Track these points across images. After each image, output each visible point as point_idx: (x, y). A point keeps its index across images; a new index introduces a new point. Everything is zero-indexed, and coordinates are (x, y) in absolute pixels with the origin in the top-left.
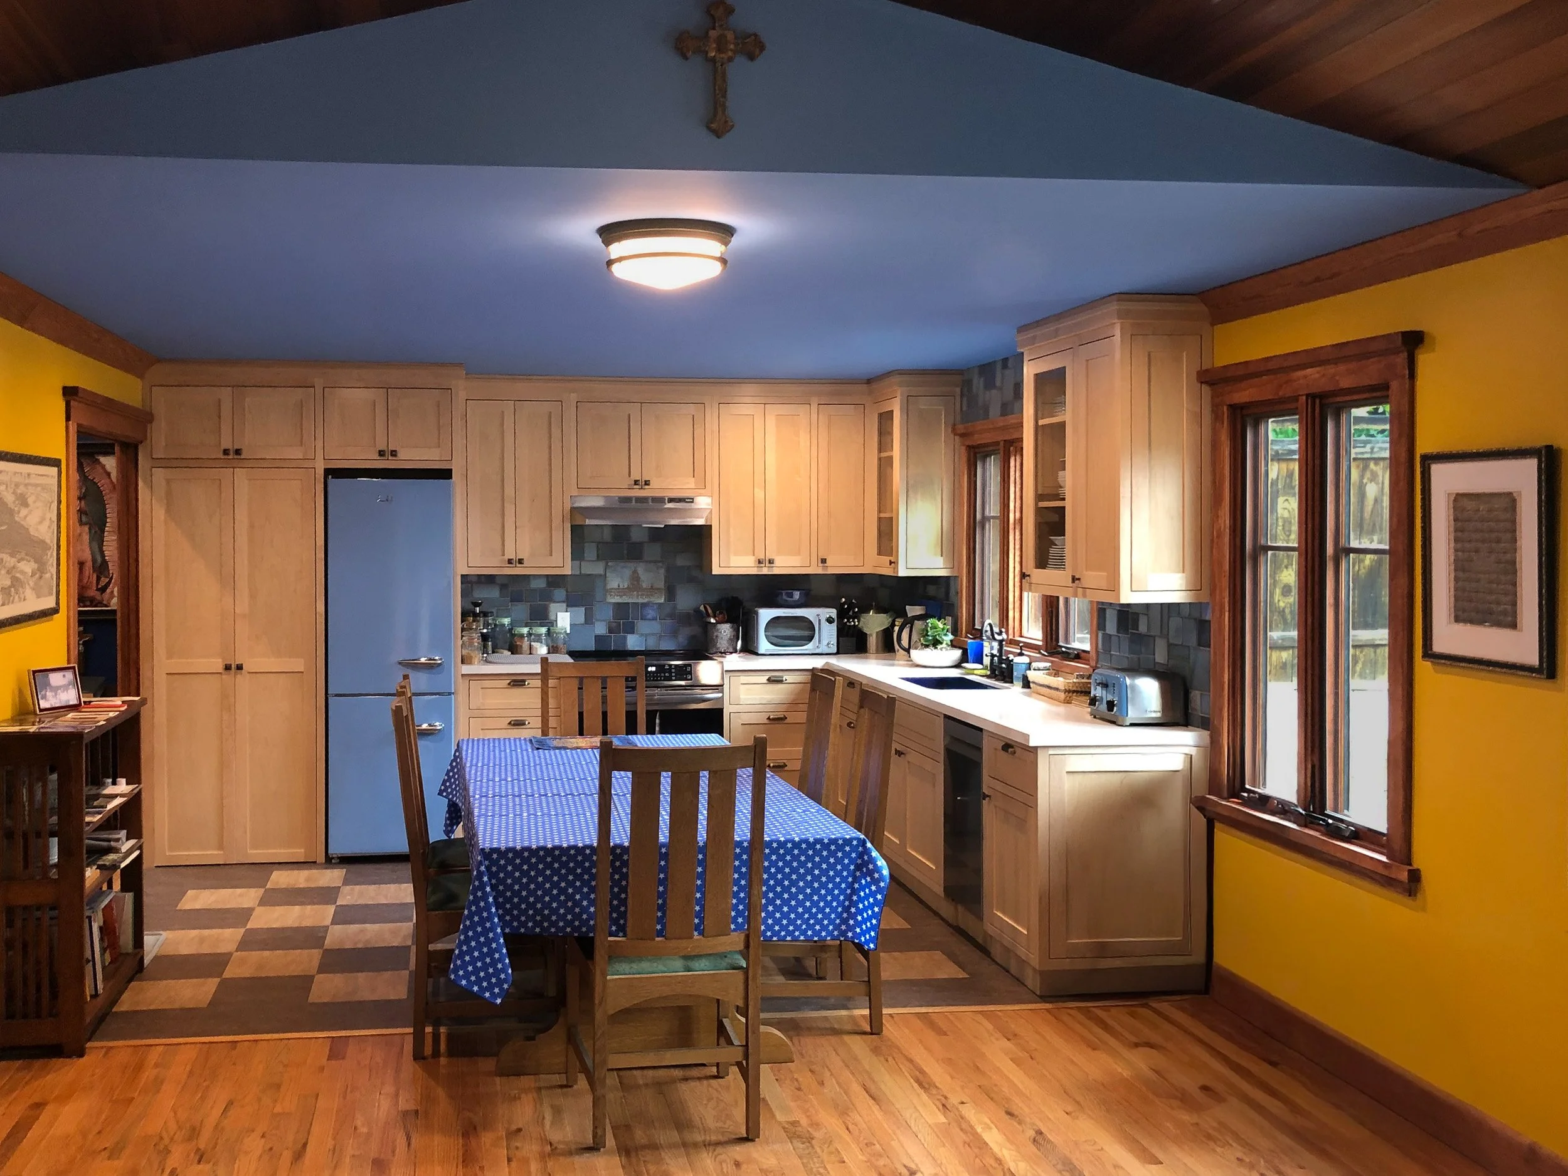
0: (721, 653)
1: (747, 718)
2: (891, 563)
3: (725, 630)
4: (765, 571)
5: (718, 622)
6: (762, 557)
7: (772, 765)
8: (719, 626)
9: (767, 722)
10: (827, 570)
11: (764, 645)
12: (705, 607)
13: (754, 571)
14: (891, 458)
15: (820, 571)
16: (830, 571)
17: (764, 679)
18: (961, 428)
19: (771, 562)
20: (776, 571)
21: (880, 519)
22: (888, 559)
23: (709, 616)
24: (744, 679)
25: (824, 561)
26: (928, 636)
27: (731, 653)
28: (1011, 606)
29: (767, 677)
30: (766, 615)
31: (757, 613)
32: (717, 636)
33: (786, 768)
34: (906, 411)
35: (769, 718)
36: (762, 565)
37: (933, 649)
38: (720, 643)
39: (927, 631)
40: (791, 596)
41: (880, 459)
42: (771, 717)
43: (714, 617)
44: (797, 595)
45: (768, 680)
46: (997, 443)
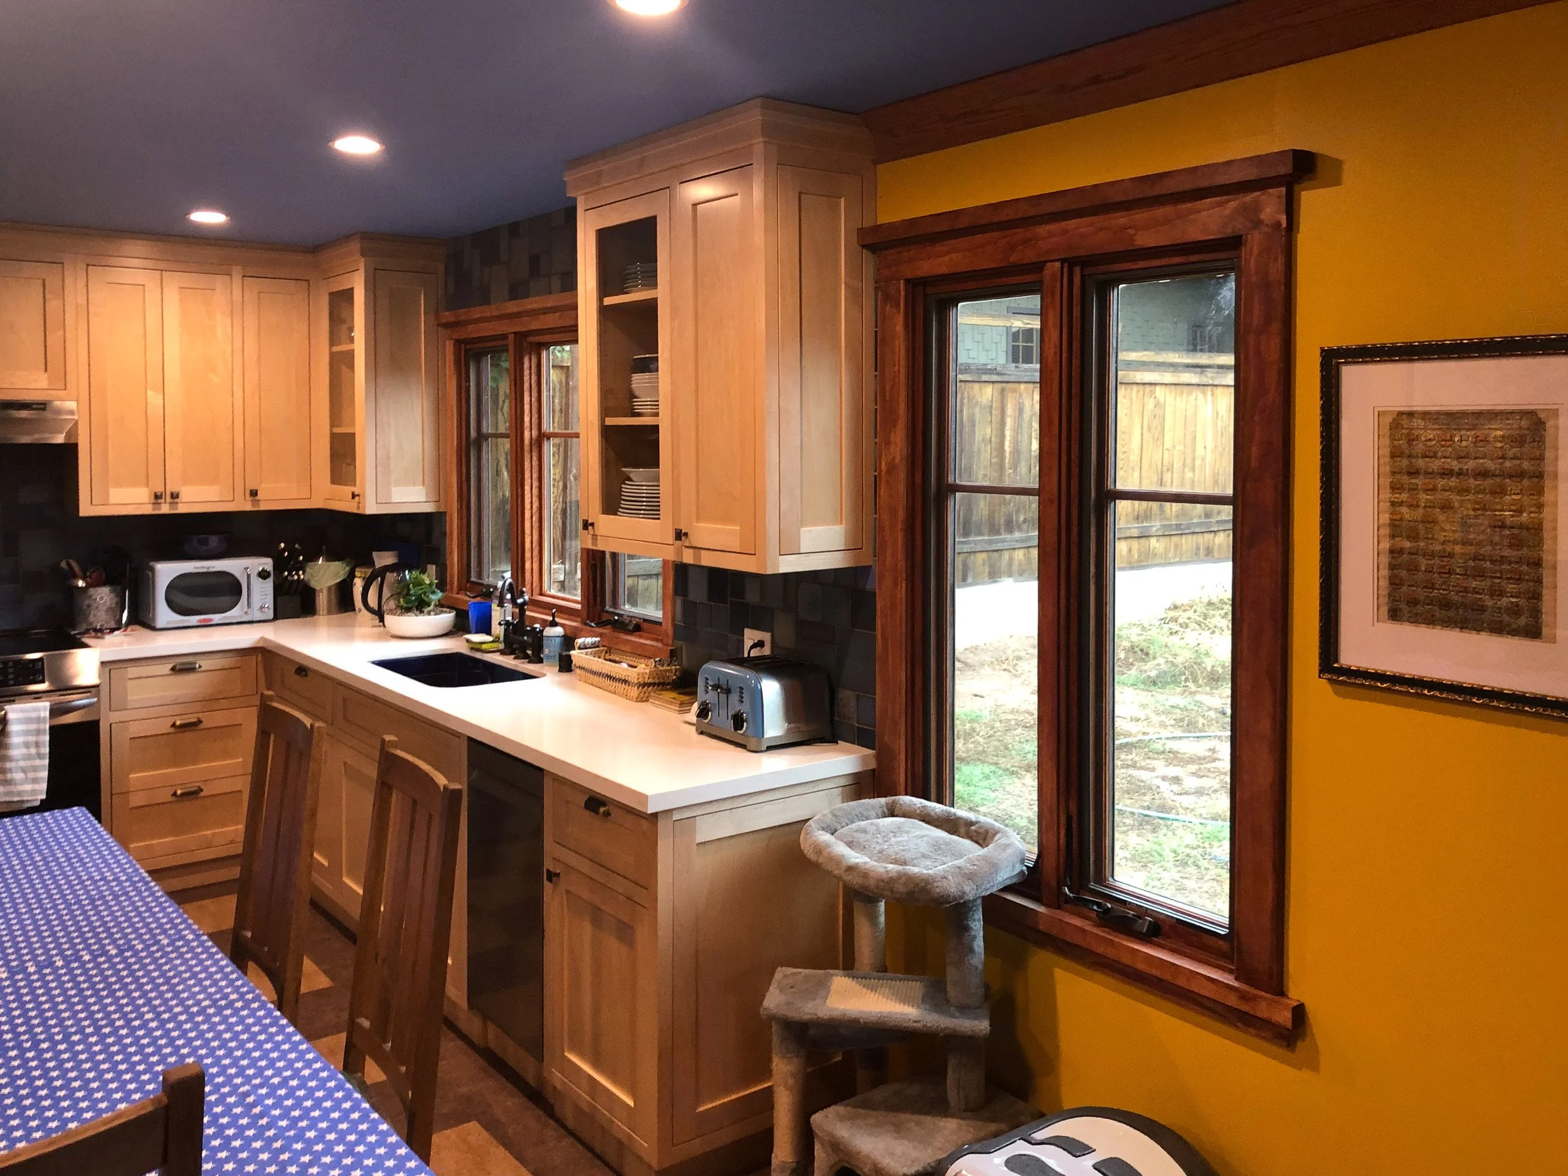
0: (96, 630)
1: (136, 729)
2: (354, 496)
3: (103, 596)
4: (165, 509)
5: (89, 586)
6: (159, 489)
7: (179, 792)
8: (92, 591)
9: (172, 730)
10: (258, 506)
11: (164, 614)
12: (69, 564)
13: (148, 510)
14: (351, 353)
15: (248, 507)
16: (264, 507)
17: (166, 668)
18: (448, 316)
19: (175, 496)
20: (182, 509)
21: (333, 436)
22: (348, 490)
23: (75, 577)
24: (133, 671)
25: (254, 493)
26: (411, 595)
27: (112, 630)
28: (528, 555)
29: (171, 666)
30: (166, 572)
31: (153, 570)
32: (89, 606)
33: (202, 794)
34: (372, 287)
35: (174, 725)
36: (160, 501)
37: (418, 613)
38: (95, 615)
39: (409, 590)
40: (205, 542)
41: (333, 356)
42: (178, 723)
43: (84, 579)
44: (214, 541)
45: (173, 669)
46: (504, 337)
